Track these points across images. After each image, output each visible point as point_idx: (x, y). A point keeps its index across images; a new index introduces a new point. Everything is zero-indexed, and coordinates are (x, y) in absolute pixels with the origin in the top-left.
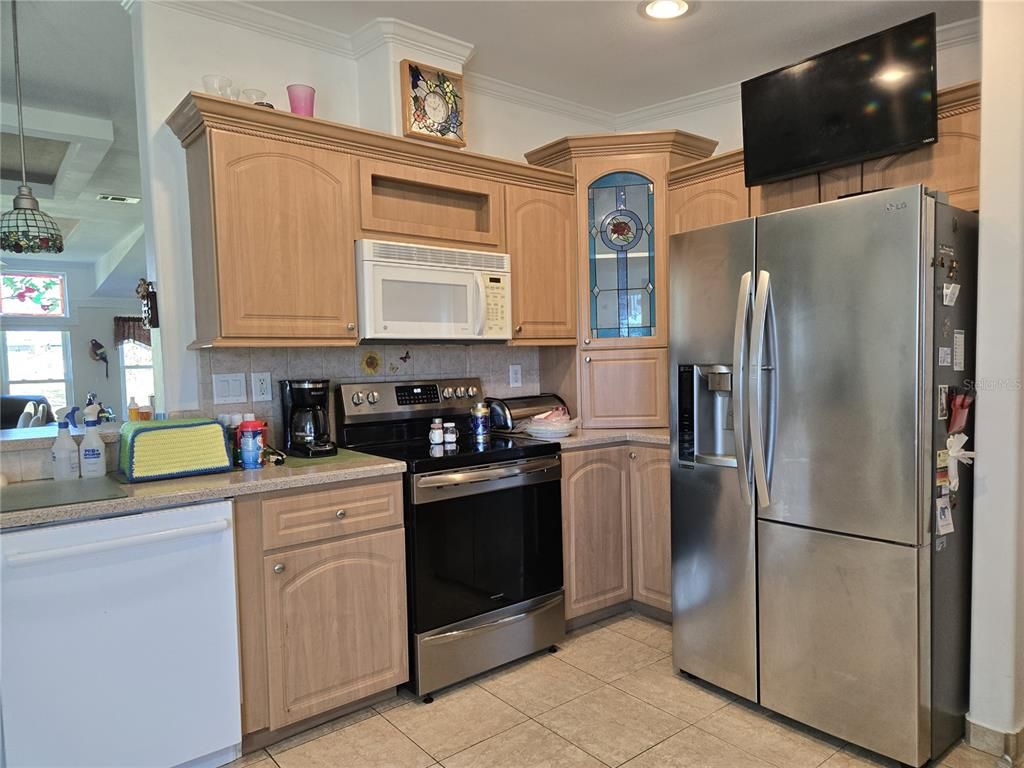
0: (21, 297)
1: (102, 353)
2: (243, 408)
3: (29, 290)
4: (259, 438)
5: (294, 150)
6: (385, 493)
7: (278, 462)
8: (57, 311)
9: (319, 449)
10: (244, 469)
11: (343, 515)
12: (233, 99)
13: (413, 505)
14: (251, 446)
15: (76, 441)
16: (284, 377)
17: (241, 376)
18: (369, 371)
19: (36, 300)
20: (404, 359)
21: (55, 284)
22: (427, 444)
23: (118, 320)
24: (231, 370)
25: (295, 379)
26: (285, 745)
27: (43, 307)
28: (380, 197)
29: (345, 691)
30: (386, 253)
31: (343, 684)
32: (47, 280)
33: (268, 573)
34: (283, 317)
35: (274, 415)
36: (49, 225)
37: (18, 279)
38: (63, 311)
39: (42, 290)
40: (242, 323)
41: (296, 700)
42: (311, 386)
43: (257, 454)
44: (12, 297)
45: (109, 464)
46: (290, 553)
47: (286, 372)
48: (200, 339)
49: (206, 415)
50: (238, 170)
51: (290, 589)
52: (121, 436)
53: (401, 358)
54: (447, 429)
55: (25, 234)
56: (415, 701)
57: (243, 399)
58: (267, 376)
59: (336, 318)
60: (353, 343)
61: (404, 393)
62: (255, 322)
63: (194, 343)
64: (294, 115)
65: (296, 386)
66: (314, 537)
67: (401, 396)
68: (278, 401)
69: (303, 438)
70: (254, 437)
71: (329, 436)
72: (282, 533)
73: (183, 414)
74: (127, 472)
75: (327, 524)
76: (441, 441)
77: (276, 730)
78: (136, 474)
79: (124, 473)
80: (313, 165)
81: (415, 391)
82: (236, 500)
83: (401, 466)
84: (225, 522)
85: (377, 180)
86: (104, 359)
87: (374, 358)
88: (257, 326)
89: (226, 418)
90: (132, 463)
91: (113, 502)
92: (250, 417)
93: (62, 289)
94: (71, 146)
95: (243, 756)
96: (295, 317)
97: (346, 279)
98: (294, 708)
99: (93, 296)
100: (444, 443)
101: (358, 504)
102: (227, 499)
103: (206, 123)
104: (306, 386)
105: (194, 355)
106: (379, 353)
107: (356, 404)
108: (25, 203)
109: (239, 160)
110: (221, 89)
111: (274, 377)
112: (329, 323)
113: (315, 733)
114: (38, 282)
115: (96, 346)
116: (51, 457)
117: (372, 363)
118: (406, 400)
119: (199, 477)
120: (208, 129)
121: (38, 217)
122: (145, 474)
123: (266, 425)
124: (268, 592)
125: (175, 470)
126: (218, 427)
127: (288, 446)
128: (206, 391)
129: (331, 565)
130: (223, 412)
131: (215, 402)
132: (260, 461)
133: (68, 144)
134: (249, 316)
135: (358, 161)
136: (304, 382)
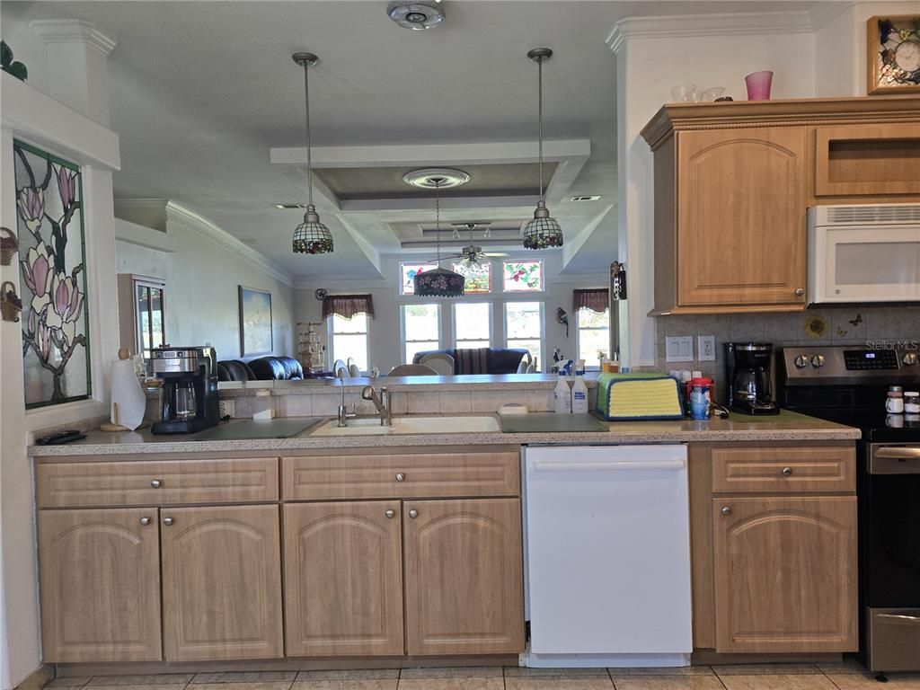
0: (516, 278)
1: (565, 318)
2: (693, 366)
3: (521, 273)
4: (707, 394)
5: (751, 133)
6: (836, 458)
7: (723, 416)
8: (537, 288)
9: (760, 407)
10: (693, 419)
11: (790, 473)
12: (697, 102)
13: (868, 475)
14: (700, 400)
15: (569, 385)
16: (727, 340)
17: (689, 339)
18: (813, 334)
19: (525, 280)
20: (855, 323)
21: (535, 266)
22: (884, 413)
23: (576, 292)
24: (681, 334)
25: (738, 341)
26: (729, 670)
27: (529, 284)
28: (837, 161)
29: (789, 640)
30: (842, 218)
31: (787, 633)
32: (532, 265)
33: (716, 513)
34: (731, 286)
35: (718, 373)
36: (556, 228)
37: (514, 265)
38: (541, 287)
39: (529, 272)
40: (694, 293)
41: (739, 634)
42: (754, 349)
43: (705, 408)
44: (511, 278)
45: (590, 404)
46: (736, 499)
47: (729, 335)
48: (657, 308)
49: (659, 371)
50: (699, 162)
51: (736, 532)
52: (599, 383)
53: (851, 322)
54: (909, 398)
55: (541, 235)
56: (865, 674)
57: (691, 359)
58: (712, 338)
59: (784, 285)
60: (801, 308)
61: (854, 358)
62: (706, 292)
63: (653, 310)
64: (751, 102)
65: (739, 348)
66: (760, 489)
67: (851, 361)
68: (721, 361)
69: (745, 396)
70: (703, 392)
71: (771, 396)
72: (729, 479)
73: (643, 369)
74: (605, 412)
75: (772, 479)
76: (900, 410)
77: (721, 654)
78: (611, 415)
79: (602, 413)
80: (768, 143)
81: (868, 356)
82: (691, 445)
83: (855, 433)
84: (682, 463)
85: (835, 146)
86: (566, 322)
87: (820, 322)
88: (708, 295)
89: (677, 374)
90: (608, 406)
91: (600, 434)
92: (698, 374)
93: (541, 271)
94: (560, 166)
95: (692, 665)
96: (743, 286)
97: (796, 247)
98: (738, 640)
99: (560, 274)
100: (904, 413)
101: (806, 465)
102: (682, 443)
103: (674, 128)
104: (750, 348)
105: (652, 321)
106: (825, 317)
107: (798, 367)
108: (541, 214)
109: (700, 153)
110: (687, 95)
111: (718, 340)
112: (775, 290)
113: (757, 670)
114: (527, 266)
115: (561, 312)
116: (553, 396)
117: (817, 327)
118: (856, 365)
119: (658, 422)
120: (676, 132)
121: (549, 223)
122: (617, 415)
123: (712, 382)
124: (717, 529)
125: (639, 415)
126: (673, 382)
127: (730, 402)
128: (661, 352)
129: (775, 518)
130: (673, 369)
131: (668, 361)
132: (707, 413)
133: (558, 163)
134: (701, 287)
135: (815, 130)
136: (748, 344)
